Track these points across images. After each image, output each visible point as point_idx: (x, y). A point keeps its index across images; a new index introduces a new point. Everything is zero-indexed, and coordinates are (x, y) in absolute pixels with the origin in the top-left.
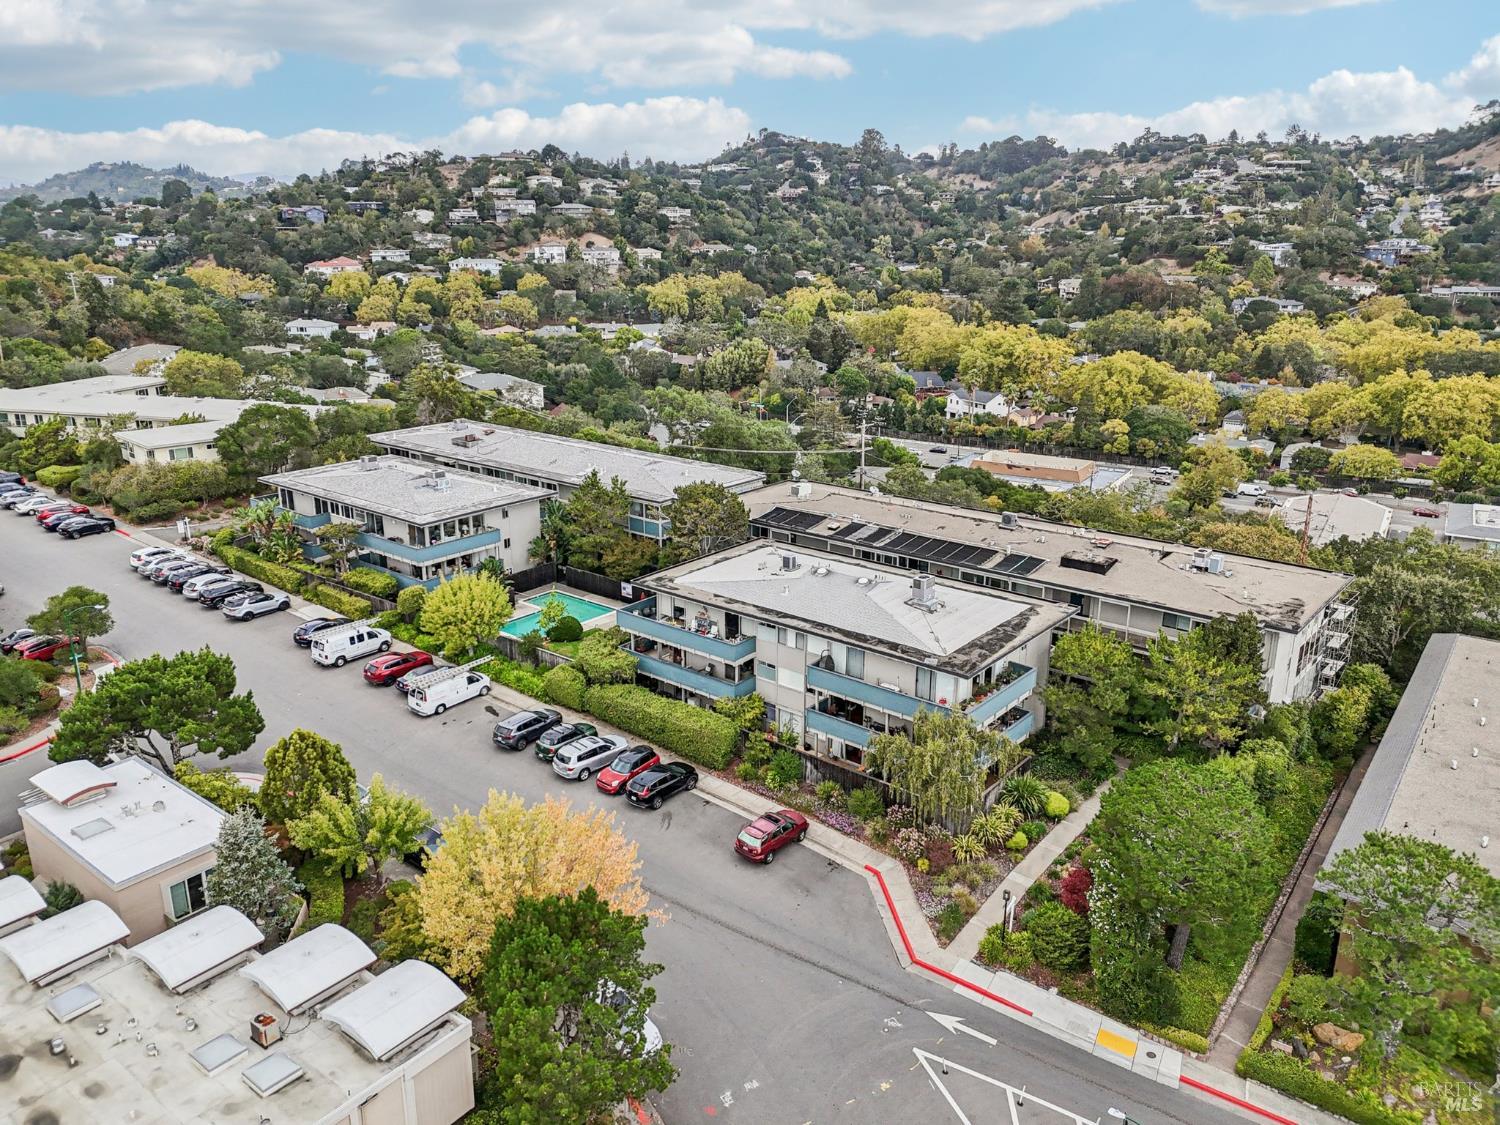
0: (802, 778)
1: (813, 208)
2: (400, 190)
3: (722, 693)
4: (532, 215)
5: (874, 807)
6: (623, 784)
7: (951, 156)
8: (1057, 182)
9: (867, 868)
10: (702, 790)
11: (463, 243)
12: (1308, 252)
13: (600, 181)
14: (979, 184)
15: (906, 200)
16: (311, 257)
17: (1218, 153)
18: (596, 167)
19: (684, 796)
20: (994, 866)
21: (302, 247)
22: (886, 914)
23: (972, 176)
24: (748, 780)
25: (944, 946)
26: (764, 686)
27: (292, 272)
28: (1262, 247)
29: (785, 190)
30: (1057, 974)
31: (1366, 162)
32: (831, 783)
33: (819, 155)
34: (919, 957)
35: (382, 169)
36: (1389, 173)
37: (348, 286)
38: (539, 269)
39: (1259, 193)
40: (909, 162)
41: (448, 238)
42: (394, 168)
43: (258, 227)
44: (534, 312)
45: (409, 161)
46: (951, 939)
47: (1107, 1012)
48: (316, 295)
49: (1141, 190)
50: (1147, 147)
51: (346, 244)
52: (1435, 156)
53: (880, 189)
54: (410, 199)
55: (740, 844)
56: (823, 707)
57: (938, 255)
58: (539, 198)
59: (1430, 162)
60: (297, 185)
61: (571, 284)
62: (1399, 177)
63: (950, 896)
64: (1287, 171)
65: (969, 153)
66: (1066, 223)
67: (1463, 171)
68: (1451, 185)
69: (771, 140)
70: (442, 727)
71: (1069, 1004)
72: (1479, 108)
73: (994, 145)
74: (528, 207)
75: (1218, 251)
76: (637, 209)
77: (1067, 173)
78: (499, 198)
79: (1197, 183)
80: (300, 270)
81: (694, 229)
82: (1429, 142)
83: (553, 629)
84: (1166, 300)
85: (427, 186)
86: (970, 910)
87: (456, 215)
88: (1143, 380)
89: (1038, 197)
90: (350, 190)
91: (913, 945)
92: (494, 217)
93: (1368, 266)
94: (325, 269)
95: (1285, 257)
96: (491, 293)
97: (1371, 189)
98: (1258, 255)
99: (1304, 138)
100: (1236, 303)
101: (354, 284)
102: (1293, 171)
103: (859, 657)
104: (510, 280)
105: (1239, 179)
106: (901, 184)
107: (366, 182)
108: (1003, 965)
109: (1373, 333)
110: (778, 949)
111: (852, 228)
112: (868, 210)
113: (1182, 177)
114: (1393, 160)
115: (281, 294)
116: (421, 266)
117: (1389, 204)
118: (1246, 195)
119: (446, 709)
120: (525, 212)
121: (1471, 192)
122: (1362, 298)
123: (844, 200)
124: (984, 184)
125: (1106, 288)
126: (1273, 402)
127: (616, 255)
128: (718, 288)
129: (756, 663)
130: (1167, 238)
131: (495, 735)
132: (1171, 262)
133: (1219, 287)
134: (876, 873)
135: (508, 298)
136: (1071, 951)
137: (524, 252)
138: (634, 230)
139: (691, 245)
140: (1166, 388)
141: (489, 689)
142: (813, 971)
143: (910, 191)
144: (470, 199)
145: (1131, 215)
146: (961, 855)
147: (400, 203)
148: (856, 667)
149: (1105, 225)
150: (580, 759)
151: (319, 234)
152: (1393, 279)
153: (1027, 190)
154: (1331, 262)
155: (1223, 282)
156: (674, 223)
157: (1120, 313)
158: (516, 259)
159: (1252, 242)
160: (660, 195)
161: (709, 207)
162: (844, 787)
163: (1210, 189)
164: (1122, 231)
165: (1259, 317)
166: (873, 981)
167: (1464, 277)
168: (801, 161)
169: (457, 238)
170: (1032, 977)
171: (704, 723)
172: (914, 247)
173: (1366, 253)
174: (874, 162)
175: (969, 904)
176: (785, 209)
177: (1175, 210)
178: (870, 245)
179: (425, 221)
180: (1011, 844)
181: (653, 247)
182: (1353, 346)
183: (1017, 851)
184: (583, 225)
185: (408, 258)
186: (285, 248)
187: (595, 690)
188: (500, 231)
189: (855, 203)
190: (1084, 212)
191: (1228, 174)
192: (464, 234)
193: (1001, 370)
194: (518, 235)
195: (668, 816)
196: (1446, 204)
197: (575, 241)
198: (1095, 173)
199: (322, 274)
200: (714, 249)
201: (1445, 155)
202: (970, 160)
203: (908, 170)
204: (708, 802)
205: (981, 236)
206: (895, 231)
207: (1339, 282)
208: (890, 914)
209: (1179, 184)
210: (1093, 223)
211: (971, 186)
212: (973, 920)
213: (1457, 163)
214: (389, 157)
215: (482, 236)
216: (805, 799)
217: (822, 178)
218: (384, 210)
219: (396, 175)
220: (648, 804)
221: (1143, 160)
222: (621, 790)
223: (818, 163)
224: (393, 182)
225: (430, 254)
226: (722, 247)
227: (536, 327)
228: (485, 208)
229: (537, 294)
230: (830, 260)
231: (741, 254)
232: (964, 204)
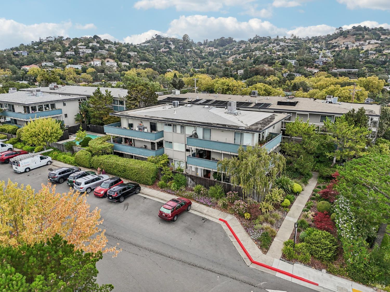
0: (186, 185)
1: (171, 54)
2: (51, 47)
3: (150, 154)
4: (90, 53)
5: (220, 193)
6: (106, 193)
7: (207, 43)
8: (234, 49)
9: (220, 220)
10: (143, 194)
11: (70, 60)
12: (301, 62)
13: (110, 45)
14: (214, 50)
15: (195, 53)
16: (23, 65)
17: (275, 40)
18: (109, 41)
19: (135, 196)
20: (279, 214)
21: (20, 62)
22: (233, 240)
23: (212, 48)
24: (163, 188)
25: (265, 253)
26: (168, 151)
27: (17, 69)
28: (289, 61)
29: (163, 50)
30: (325, 262)
31: (311, 43)
32: (200, 186)
33: (172, 41)
34: (255, 260)
35: (45, 41)
36: (316, 45)
37: (34, 71)
38: (93, 67)
39: (286, 49)
40: (195, 44)
41: (65, 59)
42: (49, 41)
43: (7, 57)
44: (92, 78)
45: (53, 39)
46: (268, 249)
47: (354, 280)
48: (24, 74)
49: (256, 49)
50: (257, 40)
51: (34, 61)
52: (327, 41)
53: (188, 50)
54: (54, 49)
55: (161, 213)
56: (194, 155)
57: (205, 66)
58: (92, 48)
59: (326, 43)
60: (20, 46)
61: (103, 71)
62: (319, 46)
63: (262, 229)
64: (292, 44)
65: (211, 42)
66: (238, 58)
67: (335, 44)
68: (332, 48)
69: (158, 37)
70: (27, 177)
71: (334, 278)
72: (337, 29)
73: (217, 40)
74: (90, 51)
75: (278, 62)
76: (121, 52)
77: (237, 46)
78: (81, 49)
79: (270, 47)
80: (20, 68)
81: (138, 58)
82: (326, 38)
83: (82, 142)
84: (266, 74)
85: (59, 46)
86: (274, 235)
87: (68, 53)
88: (265, 90)
89: (230, 52)
90: (36, 47)
91: (250, 254)
92: (79, 54)
93: (316, 65)
94: (27, 68)
95: (295, 63)
96: (78, 73)
97: (313, 49)
98: (288, 63)
99: (295, 37)
100: (284, 74)
101: (36, 71)
102: (294, 45)
103: (209, 132)
104: (84, 70)
105: (280, 46)
106: (194, 49)
107: (40, 45)
108: (296, 260)
109: (320, 80)
110: (184, 262)
111: (181, 60)
112: (185, 55)
113: (266, 46)
114: (317, 42)
115: (13, 74)
116: (57, 67)
117: (318, 52)
118: (283, 50)
119: (30, 170)
120: (89, 53)
121: (337, 49)
122: (315, 73)
123: (179, 53)
124: (216, 50)
125: (251, 71)
126: (300, 94)
127: (116, 64)
128: (146, 73)
129: (164, 142)
130: (265, 59)
131: (49, 177)
132: (266, 65)
133: (279, 70)
134: (225, 222)
135: (83, 75)
136: (330, 250)
137: (88, 64)
138: (121, 58)
139: (137, 62)
140: (271, 92)
141: (51, 162)
142: (203, 272)
143: (196, 50)
144: (72, 49)
145: (255, 55)
146: (264, 210)
147: (51, 50)
148: (207, 137)
149: (248, 57)
150: (86, 183)
151: (26, 58)
152: (323, 68)
153: (227, 51)
154: (307, 64)
155: (280, 69)
156: (132, 56)
157: (255, 77)
158: (86, 65)
159: (286, 60)
160: (128, 49)
161: (142, 53)
162: (205, 186)
163: (274, 49)
164: (253, 59)
165: (291, 77)
166: (234, 275)
167: (340, 67)
168: (167, 42)
169: (68, 59)
170: (311, 265)
171: (142, 165)
172: (198, 64)
173: (315, 62)
174: (186, 43)
175: (272, 231)
176: (163, 54)
177: (266, 53)
178: (187, 64)
179: (58, 55)
180: (283, 204)
181: (126, 62)
182: (316, 83)
183: (287, 207)
184: (106, 56)
185: (53, 65)
186: (15, 63)
187: (95, 157)
188: (81, 58)
189: (182, 53)
190: (242, 55)
191: (278, 45)
192: (70, 58)
193: (226, 90)
194: (87, 59)
195: (127, 204)
196: (331, 52)
197: (103, 60)
198: (244, 46)
199: (26, 69)
200: (144, 63)
201: (329, 41)
202: (211, 43)
203: (196, 46)
204: (145, 198)
205: (216, 61)
206: (193, 60)
207: (309, 69)
208: (235, 240)
209: (266, 48)
210: (245, 57)
211: (212, 50)
212: (275, 239)
213: (333, 42)
214: (47, 38)
215: (76, 59)
216: (188, 193)
217: (173, 47)
218: (46, 52)
219: (50, 43)
220: (117, 200)
221: (256, 43)
222: (105, 195)
223: (171, 43)
224: (48, 45)
225: (60, 64)
226: (146, 62)
227: (93, 82)
228: (76, 51)
229: (92, 74)
230: (176, 67)
231: (151, 64)
232: (211, 54)
